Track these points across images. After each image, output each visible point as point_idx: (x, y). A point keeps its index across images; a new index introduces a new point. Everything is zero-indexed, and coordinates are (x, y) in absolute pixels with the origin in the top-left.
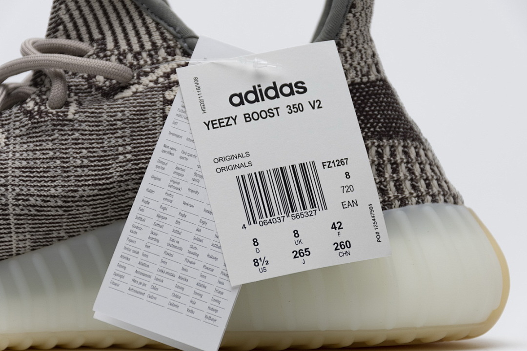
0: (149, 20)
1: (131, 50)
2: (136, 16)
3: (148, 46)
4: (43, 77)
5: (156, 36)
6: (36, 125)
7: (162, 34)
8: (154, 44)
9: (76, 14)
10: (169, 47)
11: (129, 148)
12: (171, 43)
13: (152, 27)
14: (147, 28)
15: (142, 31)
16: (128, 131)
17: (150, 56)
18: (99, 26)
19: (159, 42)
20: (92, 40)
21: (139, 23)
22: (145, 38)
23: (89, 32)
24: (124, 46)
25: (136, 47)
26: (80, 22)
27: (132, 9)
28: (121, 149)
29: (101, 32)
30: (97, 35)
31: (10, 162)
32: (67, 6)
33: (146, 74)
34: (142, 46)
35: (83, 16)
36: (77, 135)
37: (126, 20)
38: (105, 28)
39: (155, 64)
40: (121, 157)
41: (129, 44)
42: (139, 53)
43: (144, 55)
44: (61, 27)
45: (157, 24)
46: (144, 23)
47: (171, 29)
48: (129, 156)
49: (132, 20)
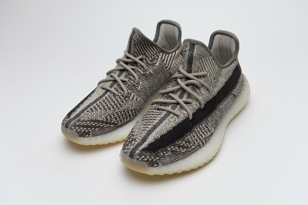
0: (154, 47)
1: (152, 55)
2: (151, 47)
3: (155, 53)
4: (137, 64)
5: (156, 50)
6: (147, 77)
7: (157, 50)
8: (156, 52)
9: (139, 49)
10: (159, 52)
11: (163, 76)
12: (159, 51)
13: (155, 49)
14: (154, 49)
15: (153, 50)
16: (161, 72)
17: (156, 55)
18: (143, 51)
19: (157, 51)
20: (142, 54)
21: (152, 48)
22: (154, 51)
23: (141, 52)
24: (151, 55)
25: (153, 54)
26: (139, 51)
27: (150, 46)
28: (162, 76)
29: (144, 52)
30: (143, 53)
31: (146, 87)
32: (137, 48)
33: (158, 59)
34: (154, 53)
35: (140, 50)
36: (154, 76)
37: (149, 48)
38: (145, 51)
39: (158, 57)
40: (162, 78)
41: (151, 54)
42: (154, 55)
43: (155, 55)
44: (136, 53)
45: (155, 48)
46: (153, 48)
47: (158, 48)
48: (163, 77)
49: (150, 48)
